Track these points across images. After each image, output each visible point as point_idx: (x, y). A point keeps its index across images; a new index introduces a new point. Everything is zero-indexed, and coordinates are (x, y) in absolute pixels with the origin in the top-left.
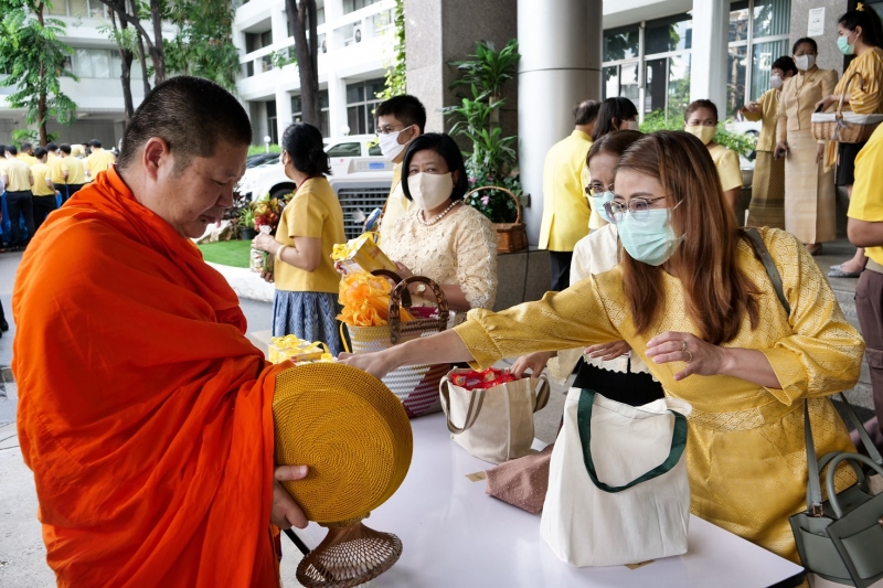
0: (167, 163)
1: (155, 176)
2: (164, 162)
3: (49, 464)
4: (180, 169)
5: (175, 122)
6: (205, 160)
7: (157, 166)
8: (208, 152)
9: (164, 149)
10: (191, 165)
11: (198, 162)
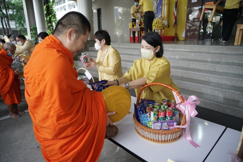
0: (74, 36)
1: (70, 39)
2: (73, 36)
3: (60, 124)
4: (77, 38)
5: (77, 25)
6: (84, 36)
7: (70, 36)
8: (85, 34)
9: (73, 32)
10: (80, 37)
11: (82, 36)
